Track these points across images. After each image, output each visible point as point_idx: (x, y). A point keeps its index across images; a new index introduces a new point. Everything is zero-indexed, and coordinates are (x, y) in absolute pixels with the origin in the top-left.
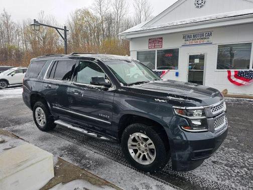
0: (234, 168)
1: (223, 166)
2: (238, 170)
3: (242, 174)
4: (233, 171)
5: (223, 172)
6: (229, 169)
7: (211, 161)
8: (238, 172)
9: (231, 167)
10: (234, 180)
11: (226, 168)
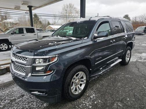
0: (9, 102)
1: (16, 98)
2: (5, 102)
3: (3, 101)
4: (8, 99)
5: (13, 95)
6: (12, 99)
7: (25, 95)
8: (5, 101)
9: (11, 101)
10: (5, 95)
11: (14, 98)
